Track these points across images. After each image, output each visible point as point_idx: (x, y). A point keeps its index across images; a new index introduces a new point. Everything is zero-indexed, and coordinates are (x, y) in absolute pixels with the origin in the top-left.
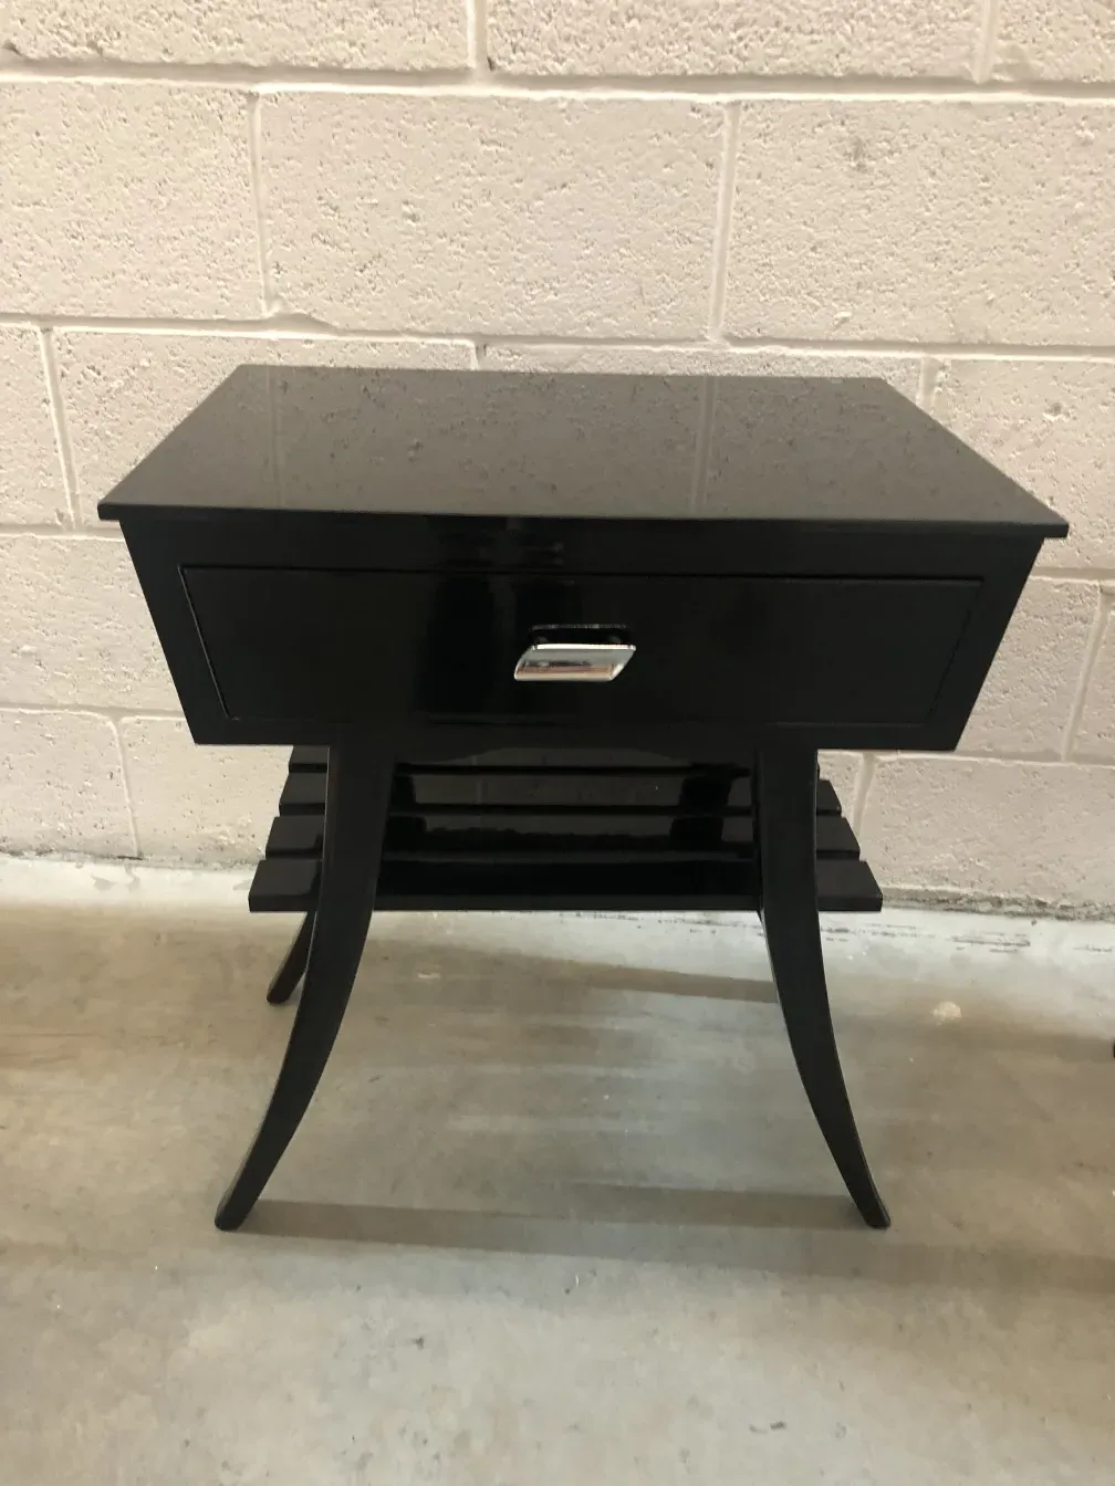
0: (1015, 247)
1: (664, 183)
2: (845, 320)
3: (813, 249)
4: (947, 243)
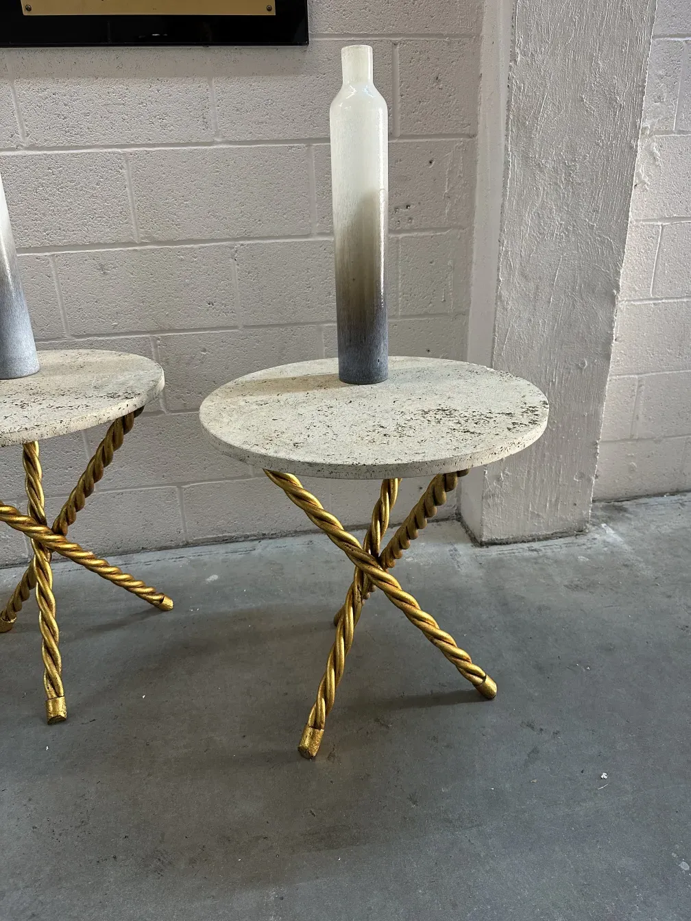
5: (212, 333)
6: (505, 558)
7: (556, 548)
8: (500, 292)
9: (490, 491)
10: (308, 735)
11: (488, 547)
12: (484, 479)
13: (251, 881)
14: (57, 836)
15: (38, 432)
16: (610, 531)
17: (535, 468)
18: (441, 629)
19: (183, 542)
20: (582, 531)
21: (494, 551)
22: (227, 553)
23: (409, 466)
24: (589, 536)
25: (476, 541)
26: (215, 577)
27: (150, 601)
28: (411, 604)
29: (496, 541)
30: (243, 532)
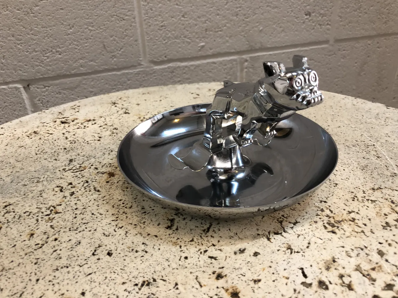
5: (302, 51)
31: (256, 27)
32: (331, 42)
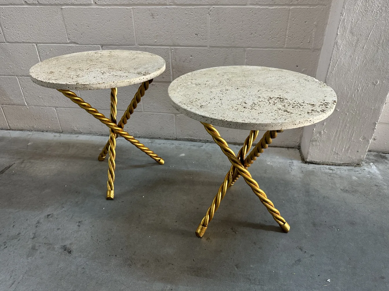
0: (179, 30)
1: (124, 20)
2: (156, 42)
3: (149, 30)
4: (169, 29)
5: (195, 49)
6: (315, 171)
7: (342, 170)
8: (337, 40)
9: (315, 138)
10: (200, 228)
11: (309, 164)
12: (313, 133)
13: (162, 279)
14: (98, 242)
15: (104, 85)
16: (374, 167)
17: (340, 131)
18: (268, 198)
19: (175, 138)
20: (359, 165)
21: (311, 167)
22: (191, 145)
23: (248, 125)
24: (362, 168)
25: (304, 160)
26: (183, 155)
27: (155, 160)
28: (254, 184)
29: (314, 162)
30: (199, 138)
31: (175, 37)
32: (209, 47)
